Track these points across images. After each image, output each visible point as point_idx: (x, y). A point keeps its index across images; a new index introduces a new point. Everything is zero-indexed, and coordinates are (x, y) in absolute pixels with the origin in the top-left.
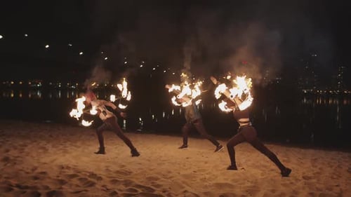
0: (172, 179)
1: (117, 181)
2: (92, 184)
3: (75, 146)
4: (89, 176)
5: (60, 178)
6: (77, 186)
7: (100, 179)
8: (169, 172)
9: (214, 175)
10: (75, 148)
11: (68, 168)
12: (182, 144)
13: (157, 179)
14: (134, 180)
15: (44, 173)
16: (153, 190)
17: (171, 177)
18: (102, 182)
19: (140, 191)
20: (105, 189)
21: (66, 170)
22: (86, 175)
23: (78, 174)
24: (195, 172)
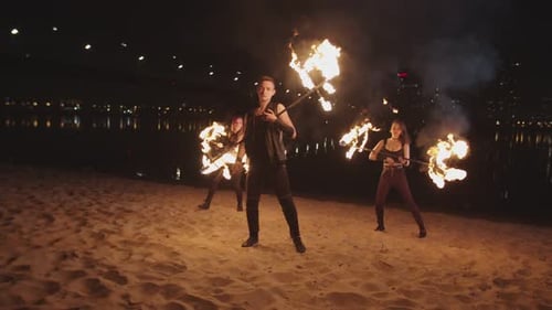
1: (152, 286)
3: (105, 213)
4: (108, 276)
5: (51, 279)
6: (77, 296)
7: (123, 280)
8: (254, 268)
9: (332, 275)
10: (104, 217)
13: (227, 282)
14: (184, 284)
15: (26, 268)
17: (254, 278)
18: (125, 287)
20: (125, 302)
21: (69, 262)
22: (101, 273)
23: (88, 271)
24: (299, 267)
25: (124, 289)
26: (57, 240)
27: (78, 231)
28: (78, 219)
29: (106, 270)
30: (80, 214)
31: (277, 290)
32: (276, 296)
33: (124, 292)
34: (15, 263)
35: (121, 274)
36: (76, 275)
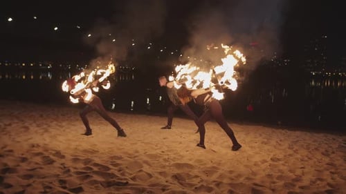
0: (136, 158)
1: (78, 159)
2: (52, 162)
3: (60, 126)
4: (54, 155)
5: (24, 156)
7: (63, 157)
8: (137, 152)
9: (180, 156)
10: (58, 127)
11: (38, 146)
12: (167, 124)
13: (120, 158)
15: (11, 151)
16: (109, 169)
17: (135, 157)
18: (63, 160)
19: (95, 169)
20: (62, 166)
21: (35, 148)
22: (51, 153)
23: (45, 153)
24: (163, 152)
25: (63, 161)
26: (30, 139)
27: (42, 135)
28: (44, 129)
29: (54, 152)
30: (45, 126)
31: (146, 162)
32: (145, 165)
33: (63, 162)
34: (5, 149)
35: (62, 154)
36: (38, 154)
